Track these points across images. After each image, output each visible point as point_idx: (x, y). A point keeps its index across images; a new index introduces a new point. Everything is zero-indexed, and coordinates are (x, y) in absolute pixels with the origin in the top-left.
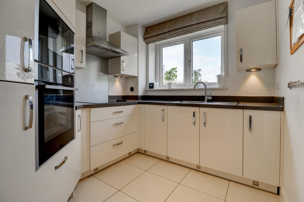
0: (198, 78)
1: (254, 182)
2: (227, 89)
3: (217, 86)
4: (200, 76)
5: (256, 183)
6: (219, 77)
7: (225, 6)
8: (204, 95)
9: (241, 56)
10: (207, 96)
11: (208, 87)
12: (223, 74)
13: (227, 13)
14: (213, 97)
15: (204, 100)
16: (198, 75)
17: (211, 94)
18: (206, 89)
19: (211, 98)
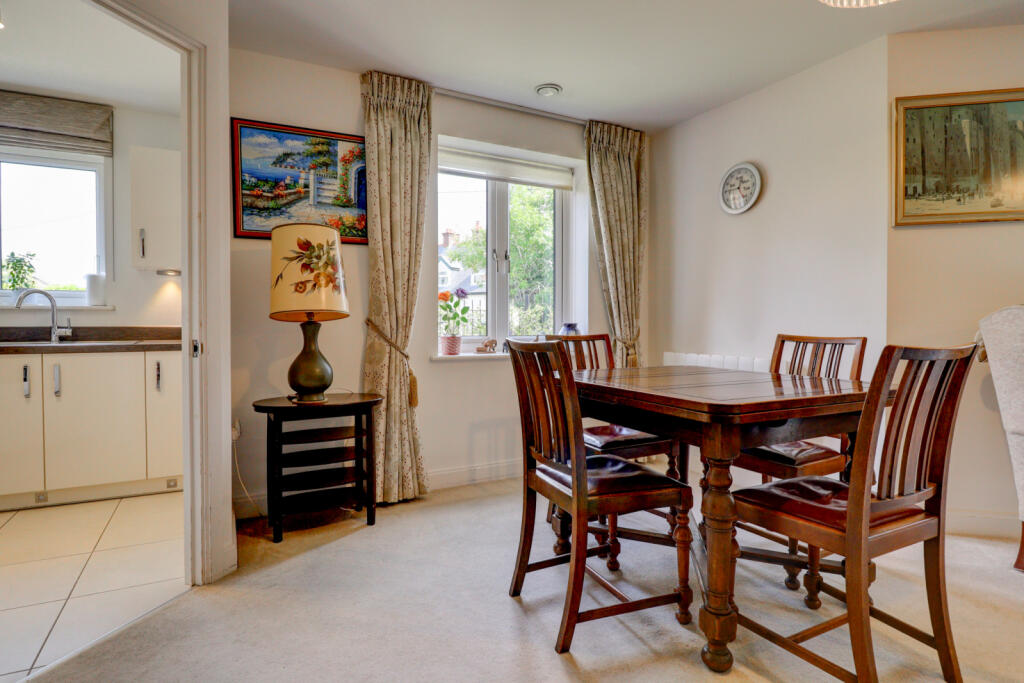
0: (23, 278)
1: (169, 482)
2: (114, 310)
3: (85, 302)
4: (32, 271)
5: (172, 484)
6: (93, 280)
7: (106, 116)
8: (49, 324)
9: (143, 240)
10: (59, 328)
11: (60, 303)
12: (103, 274)
13: (112, 134)
14: (75, 330)
15: (49, 340)
16: (25, 268)
17: (69, 321)
18: (53, 310)
19: (69, 332)
